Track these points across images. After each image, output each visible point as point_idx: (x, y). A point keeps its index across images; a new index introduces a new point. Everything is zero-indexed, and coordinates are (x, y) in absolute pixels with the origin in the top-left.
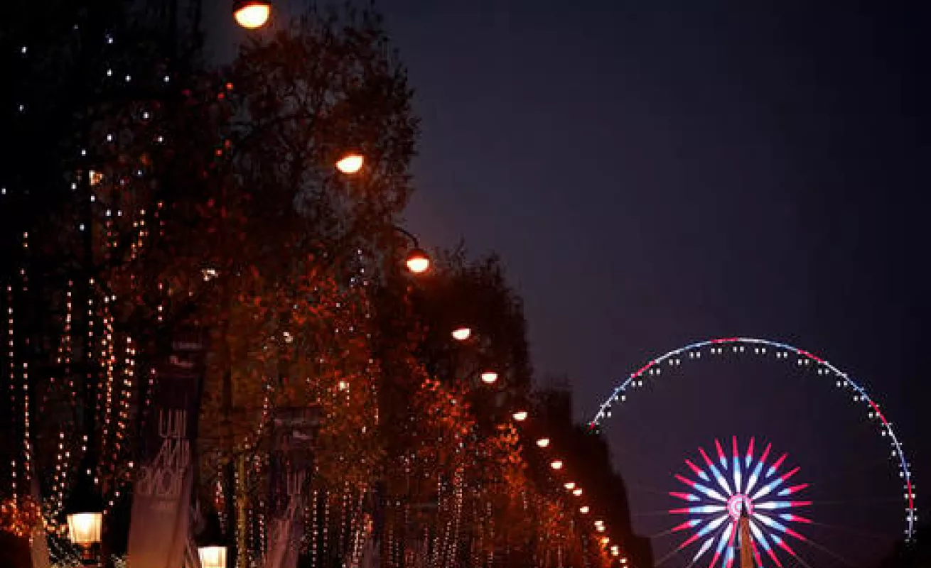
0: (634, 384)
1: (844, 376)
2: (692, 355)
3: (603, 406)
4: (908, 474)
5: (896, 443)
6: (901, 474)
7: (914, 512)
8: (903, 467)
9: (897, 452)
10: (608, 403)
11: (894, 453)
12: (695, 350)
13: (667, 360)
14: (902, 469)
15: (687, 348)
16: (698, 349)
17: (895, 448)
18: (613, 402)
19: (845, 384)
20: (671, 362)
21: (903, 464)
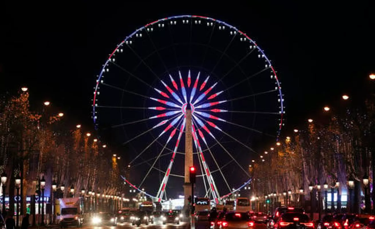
0: (137, 35)
1: (254, 42)
2: (171, 22)
3: (119, 46)
4: (283, 100)
5: (278, 83)
6: (279, 100)
7: (283, 121)
8: (280, 96)
9: (278, 88)
10: (121, 44)
11: (276, 88)
12: (173, 20)
13: (157, 24)
14: (279, 97)
15: (169, 18)
16: (175, 19)
17: (277, 85)
18: (125, 44)
19: (254, 47)
20: (159, 25)
21: (280, 94)
